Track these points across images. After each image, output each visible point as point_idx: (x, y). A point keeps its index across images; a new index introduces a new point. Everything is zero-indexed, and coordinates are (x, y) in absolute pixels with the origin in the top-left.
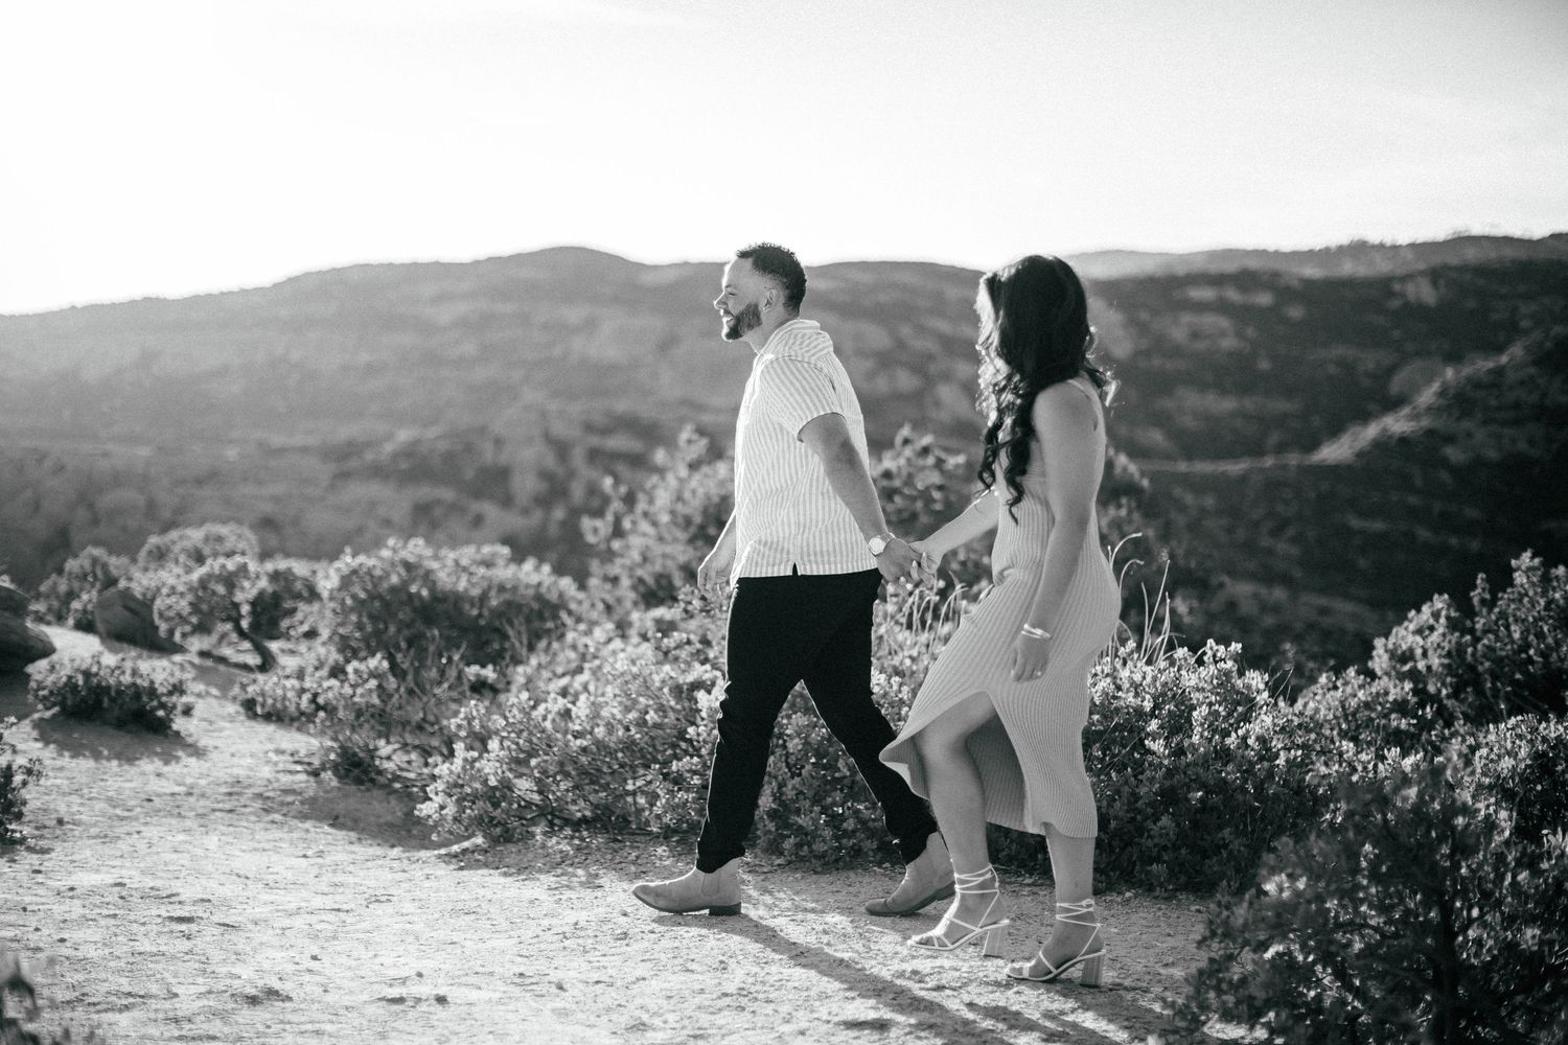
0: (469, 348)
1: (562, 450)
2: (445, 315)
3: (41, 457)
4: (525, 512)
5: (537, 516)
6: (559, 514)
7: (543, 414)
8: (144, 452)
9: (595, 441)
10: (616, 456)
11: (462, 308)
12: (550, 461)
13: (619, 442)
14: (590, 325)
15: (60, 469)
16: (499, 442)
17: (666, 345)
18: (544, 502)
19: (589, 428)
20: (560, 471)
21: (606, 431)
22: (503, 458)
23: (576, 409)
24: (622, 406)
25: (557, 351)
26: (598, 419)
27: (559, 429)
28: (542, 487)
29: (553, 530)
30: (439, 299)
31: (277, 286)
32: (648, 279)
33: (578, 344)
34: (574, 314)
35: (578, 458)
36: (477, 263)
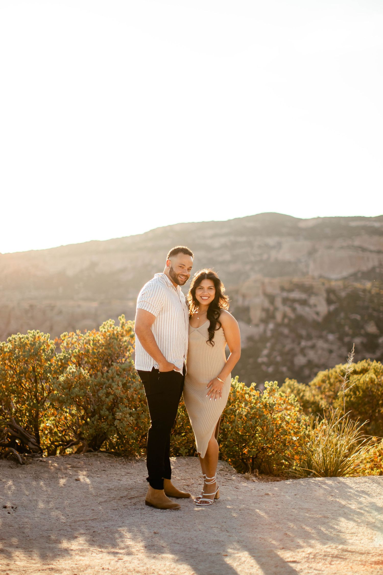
0: (227, 257)
1: (271, 299)
2: (216, 243)
3: (52, 308)
4: (257, 325)
5: (262, 327)
6: (271, 326)
7: (263, 284)
8: (94, 305)
9: (285, 294)
10: (294, 301)
11: (223, 240)
12: (267, 304)
13: (296, 295)
14: (279, 246)
15: (60, 312)
16: (244, 296)
17: (312, 253)
18: (265, 321)
19: (283, 289)
20: (271, 308)
21: (290, 290)
22: (246, 303)
23: (277, 281)
24: (296, 279)
25: (265, 256)
26: (287, 286)
27: (270, 290)
28: (264, 315)
29: (269, 334)
30: (214, 236)
31: (146, 233)
32: (302, 225)
33: (274, 254)
34: (272, 241)
35: (278, 302)
36: (229, 221)
